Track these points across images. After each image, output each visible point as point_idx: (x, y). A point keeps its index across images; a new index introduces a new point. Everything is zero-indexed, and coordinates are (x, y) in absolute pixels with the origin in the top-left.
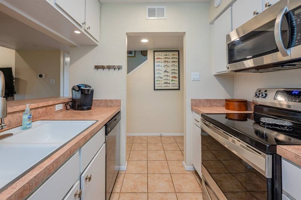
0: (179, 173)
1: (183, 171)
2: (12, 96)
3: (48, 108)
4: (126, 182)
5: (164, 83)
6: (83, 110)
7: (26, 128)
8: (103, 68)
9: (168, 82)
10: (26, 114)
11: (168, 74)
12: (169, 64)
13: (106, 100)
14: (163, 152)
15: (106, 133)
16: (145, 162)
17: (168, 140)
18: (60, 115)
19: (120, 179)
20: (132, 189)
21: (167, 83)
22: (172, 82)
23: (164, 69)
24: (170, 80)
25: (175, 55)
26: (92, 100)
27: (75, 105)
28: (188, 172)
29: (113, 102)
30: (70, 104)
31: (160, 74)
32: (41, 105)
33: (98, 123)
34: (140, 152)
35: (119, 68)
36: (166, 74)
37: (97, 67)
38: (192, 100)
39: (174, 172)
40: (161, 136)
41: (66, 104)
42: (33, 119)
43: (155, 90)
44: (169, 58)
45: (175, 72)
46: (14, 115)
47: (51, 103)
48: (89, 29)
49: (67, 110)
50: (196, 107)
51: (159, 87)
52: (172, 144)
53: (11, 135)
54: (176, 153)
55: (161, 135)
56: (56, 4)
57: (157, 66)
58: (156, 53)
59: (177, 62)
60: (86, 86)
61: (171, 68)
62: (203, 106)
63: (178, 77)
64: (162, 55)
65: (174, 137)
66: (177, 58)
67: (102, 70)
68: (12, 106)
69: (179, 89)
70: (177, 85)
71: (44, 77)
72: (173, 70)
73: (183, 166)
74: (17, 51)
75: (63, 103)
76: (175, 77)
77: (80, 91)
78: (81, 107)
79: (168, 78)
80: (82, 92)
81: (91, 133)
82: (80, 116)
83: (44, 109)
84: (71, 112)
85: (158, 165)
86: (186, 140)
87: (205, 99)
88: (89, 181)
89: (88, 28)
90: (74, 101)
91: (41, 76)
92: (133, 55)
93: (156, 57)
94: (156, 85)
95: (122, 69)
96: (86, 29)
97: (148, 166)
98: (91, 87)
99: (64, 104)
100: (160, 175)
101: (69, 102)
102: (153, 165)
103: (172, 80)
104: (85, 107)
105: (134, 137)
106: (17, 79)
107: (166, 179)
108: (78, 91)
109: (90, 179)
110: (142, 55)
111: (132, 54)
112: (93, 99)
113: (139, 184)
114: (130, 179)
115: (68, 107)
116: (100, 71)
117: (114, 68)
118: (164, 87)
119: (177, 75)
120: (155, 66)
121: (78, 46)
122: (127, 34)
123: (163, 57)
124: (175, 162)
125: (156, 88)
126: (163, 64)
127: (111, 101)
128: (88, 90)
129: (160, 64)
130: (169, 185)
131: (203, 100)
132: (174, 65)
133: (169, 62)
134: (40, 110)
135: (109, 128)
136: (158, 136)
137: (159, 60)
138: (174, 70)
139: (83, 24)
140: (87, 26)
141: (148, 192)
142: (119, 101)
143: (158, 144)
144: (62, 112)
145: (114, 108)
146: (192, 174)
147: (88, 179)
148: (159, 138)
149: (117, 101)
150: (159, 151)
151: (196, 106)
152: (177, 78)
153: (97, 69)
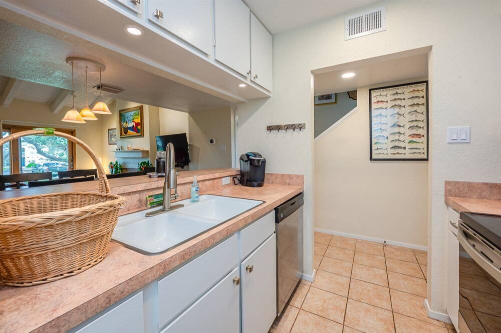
0: (411, 315)
1: (423, 315)
2: (188, 165)
3: (215, 181)
4: (310, 298)
5: (392, 148)
6: (253, 186)
7: (194, 201)
8: (279, 128)
9: (402, 144)
10: (194, 186)
11: (402, 130)
12: (402, 111)
13: (283, 175)
14: (383, 272)
15: (277, 220)
16: (347, 280)
17: (398, 253)
18: (227, 191)
19: (302, 291)
20: (318, 311)
21: (399, 147)
22: (410, 144)
23: (390, 121)
24: (407, 141)
25: (418, 90)
26: (264, 173)
27: (244, 180)
28: (436, 322)
29: (293, 178)
30: (239, 177)
31: (384, 130)
32: (208, 177)
33: (264, 205)
34: (339, 261)
35: (301, 127)
36: (397, 130)
37: (270, 128)
38: (447, 183)
39: (400, 311)
40: (385, 244)
41: (234, 177)
42: (200, 192)
43: (371, 159)
44: (404, 99)
45: (417, 126)
46: (185, 186)
47: (217, 175)
48: (257, 78)
49: (235, 184)
50: (457, 198)
51: (382, 155)
52: (407, 263)
53: (182, 206)
54: (413, 281)
55: (385, 242)
56: (217, 61)
57: (377, 116)
58: (374, 94)
59: (423, 104)
60: (255, 155)
61: (408, 118)
62: (478, 198)
63: (425, 136)
64: (388, 95)
65: (414, 251)
66: (423, 97)
67: (277, 131)
68: (183, 177)
69: (427, 160)
70: (422, 151)
71: (214, 142)
72: (412, 121)
73: (423, 307)
74: (190, 113)
75: (230, 176)
76: (419, 136)
77: (249, 162)
78: (250, 183)
79: (402, 138)
80: (252, 162)
81: (253, 215)
82: (247, 193)
83: (211, 182)
84: (239, 187)
85: (369, 291)
86: (430, 259)
87: (487, 184)
88: (250, 272)
89: (254, 78)
90: (242, 174)
91: (212, 141)
92: (333, 100)
93: (374, 100)
94: (374, 152)
95: (305, 128)
96: (253, 79)
97: (351, 287)
98: (261, 156)
99: (232, 178)
100: (371, 308)
101: (237, 175)
102: (359, 287)
103: (411, 142)
104: (255, 184)
105: (332, 236)
106: (191, 145)
107: (381, 317)
108: (246, 161)
109: (251, 270)
110: (350, 97)
111: (331, 99)
112: (266, 172)
113: (330, 307)
114: (316, 296)
115: (237, 181)
116: (274, 132)
117: (293, 127)
118: (393, 155)
119: (423, 132)
120: (372, 116)
121: (247, 101)
122: (312, 72)
123: (389, 98)
124: (407, 295)
125: (374, 157)
126: (390, 111)
127: (289, 176)
128: (258, 161)
129: (383, 112)
130: (386, 329)
131: (478, 184)
132: (416, 111)
133: (404, 107)
134: (207, 183)
135: (282, 214)
136: (378, 244)
137: (380, 105)
138: (416, 121)
139: (248, 74)
140: (253, 75)
141: (344, 325)
142: (301, 178)
143: (376, 256)
144: (230, 187)
145: (293, 187)
146: (444, 329)
147: (249, 270)
148: (379, 247)
149: (298, 176)
150: (376, 269)
151: (459, 196)
152: (423, 136)
153: (270, 130)
